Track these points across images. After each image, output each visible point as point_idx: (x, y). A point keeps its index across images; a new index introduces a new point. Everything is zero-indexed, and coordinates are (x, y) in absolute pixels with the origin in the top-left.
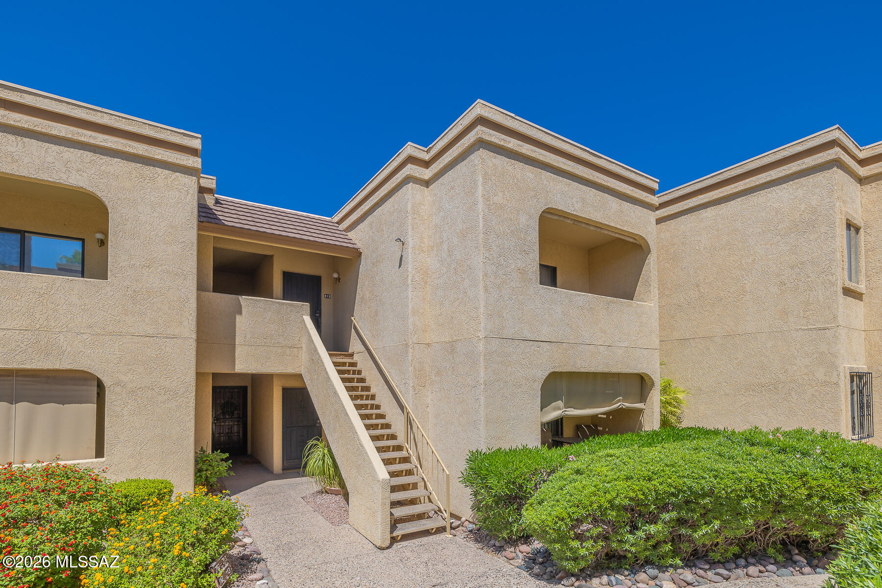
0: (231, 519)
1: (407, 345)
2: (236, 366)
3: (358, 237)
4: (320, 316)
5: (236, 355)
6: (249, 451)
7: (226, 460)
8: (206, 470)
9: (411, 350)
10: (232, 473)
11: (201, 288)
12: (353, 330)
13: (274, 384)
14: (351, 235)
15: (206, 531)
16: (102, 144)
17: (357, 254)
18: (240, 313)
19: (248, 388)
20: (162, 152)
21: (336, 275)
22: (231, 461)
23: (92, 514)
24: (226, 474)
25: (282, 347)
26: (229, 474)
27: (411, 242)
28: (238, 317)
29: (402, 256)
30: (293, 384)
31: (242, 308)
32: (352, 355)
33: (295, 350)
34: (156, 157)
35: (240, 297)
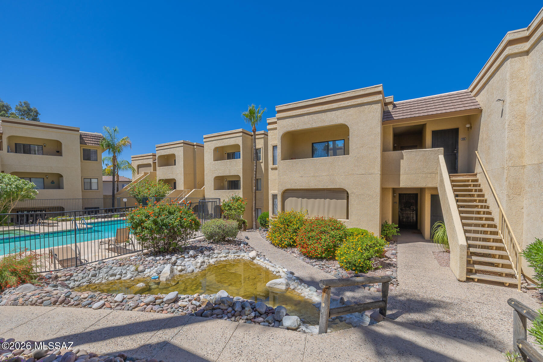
0: (380, 245)
1: (503, 168)
2: (400, 185)
3: (481, 100)
4: (458, 152)
5: (401, 179)
6: (419, 228)
7: (397, 228)
8: (387, 231)
9: (506, 171)
10: (399, 234)
11: (384, 149)
12: (477, 159)
13: (426, 192)
14: (478, 99)
15: (370, 247)
16: (347, 105)
17: (480, 111)
18: (403, 159)
19: (418, 194)
20: (367, 99)
21: (468, 126)
22: (399, 229)
23: (339, 234)
24: (396, 234)
25: (426, 174)
26: (398, 234)
27: (508, 100)
28: (401, 161)
29: (503, 109)
30: (434, 193)
31: (403, 156)
32: (476, 175)
33: (434, 175)
34: (365, 102)
35: (403, 151)
